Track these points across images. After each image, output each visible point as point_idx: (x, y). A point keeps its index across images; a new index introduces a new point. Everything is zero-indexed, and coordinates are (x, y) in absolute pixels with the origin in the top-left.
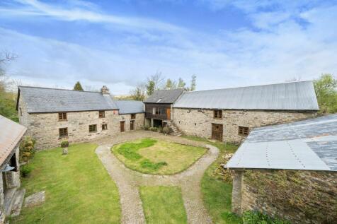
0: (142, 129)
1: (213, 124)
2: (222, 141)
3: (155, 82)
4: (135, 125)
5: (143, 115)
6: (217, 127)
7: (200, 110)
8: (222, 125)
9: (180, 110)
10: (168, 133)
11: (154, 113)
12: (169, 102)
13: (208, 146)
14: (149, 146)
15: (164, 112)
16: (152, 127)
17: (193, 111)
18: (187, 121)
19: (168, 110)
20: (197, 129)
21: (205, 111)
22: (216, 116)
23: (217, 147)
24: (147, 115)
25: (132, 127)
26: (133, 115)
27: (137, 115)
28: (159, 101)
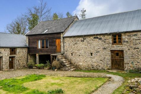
0: (24, 67)
1: (112, 51)
2: (123, 70)
3: (39, 14)
4: (16, 63)
5: (25, 51)
6: (117, 54)
7: (96, 36)
8: (122, 51)
9: (72, 39)
10: (59, 69)
11: (39, 47)
12: (59, 31)
13: (108, 75)
14: (36, 80)
15: (53, 44)
16: (38, 65)
17: (88, 39)
18: (82, 52)
19: (57, 41)
20: (94, 60)
21: (101, 37)
22: (114, 42)
23: (120, 75)
24: (31, 50)
25: (11, 66)
26: (13, 50)
27: (18, 50)
28: (45, 32)
